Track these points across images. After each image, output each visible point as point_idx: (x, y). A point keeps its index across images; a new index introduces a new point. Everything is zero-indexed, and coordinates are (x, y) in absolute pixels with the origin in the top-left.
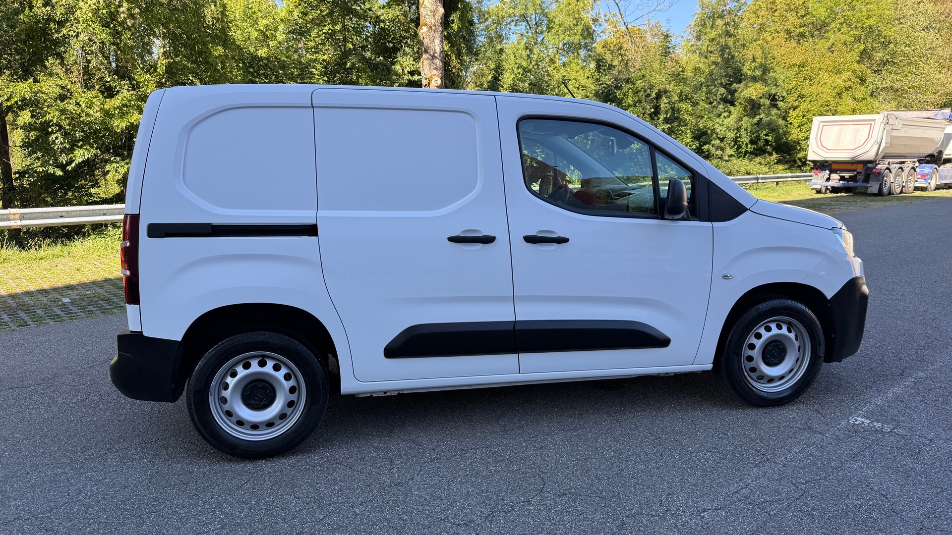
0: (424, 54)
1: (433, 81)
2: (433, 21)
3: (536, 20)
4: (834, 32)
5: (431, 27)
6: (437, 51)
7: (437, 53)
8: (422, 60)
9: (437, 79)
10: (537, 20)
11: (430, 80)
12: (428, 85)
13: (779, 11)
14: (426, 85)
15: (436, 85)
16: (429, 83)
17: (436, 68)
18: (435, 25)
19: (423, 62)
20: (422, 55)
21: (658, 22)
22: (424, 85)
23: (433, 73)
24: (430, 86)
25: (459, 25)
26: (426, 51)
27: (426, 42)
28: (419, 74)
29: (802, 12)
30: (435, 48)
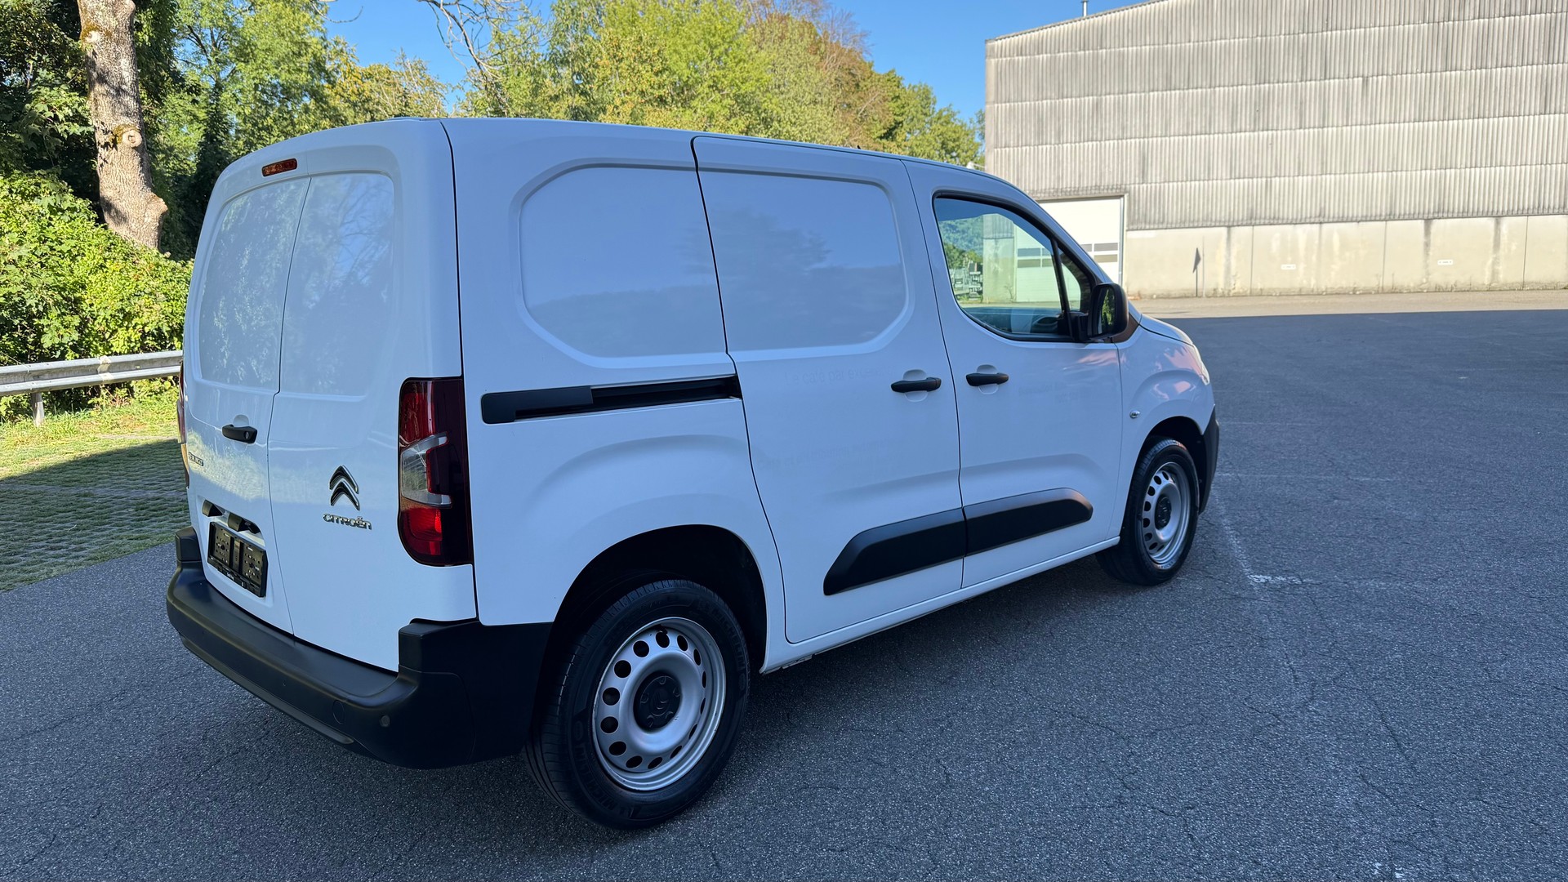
0: (97, 84)
1: (125, 137)
2: (114, 23)
3: (212, 37)
4: (702, 98)
5: (108, 34)
6: (127, 80)
7: (125, 84)
8: (93, 95)
9: (132, 133)
10: (216, 38)
11: (116, 136)
12: (112, 144)
13: (625, 61)
14: (106, 144)
15: (133, 145)
16: (115, 142)
17: (127, 113)
18: (117, 30)
19: (96, 100)
20: (94, 86)
21: (420, 62)
22: (103, 144)
23: (122, 123)
24: (119, 146)
25: (151, 34)
26: (102, 79)
27: (101, 61)
28: (85, 123)
29: (658, 66)
30: (121, 74)
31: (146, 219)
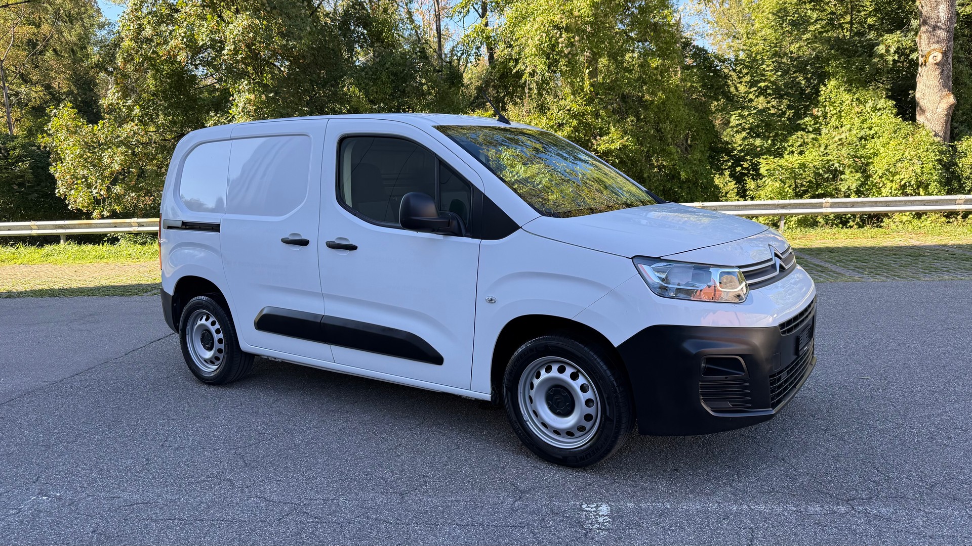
1: (932, 57)
6: (942, 19)
7: (940, 22)
8: (919, 34)
9: (936, 53)
11: (927, 58)
12: (925, 63)
14: (922, 64)
15: (936, 62)
17: (937, 41)
19: (920, 36)
22: (919, 64)
23: (933, 48)
24: (928, 64)
27: (926, 10)
30: (938, 16)
31: (938, 110)
